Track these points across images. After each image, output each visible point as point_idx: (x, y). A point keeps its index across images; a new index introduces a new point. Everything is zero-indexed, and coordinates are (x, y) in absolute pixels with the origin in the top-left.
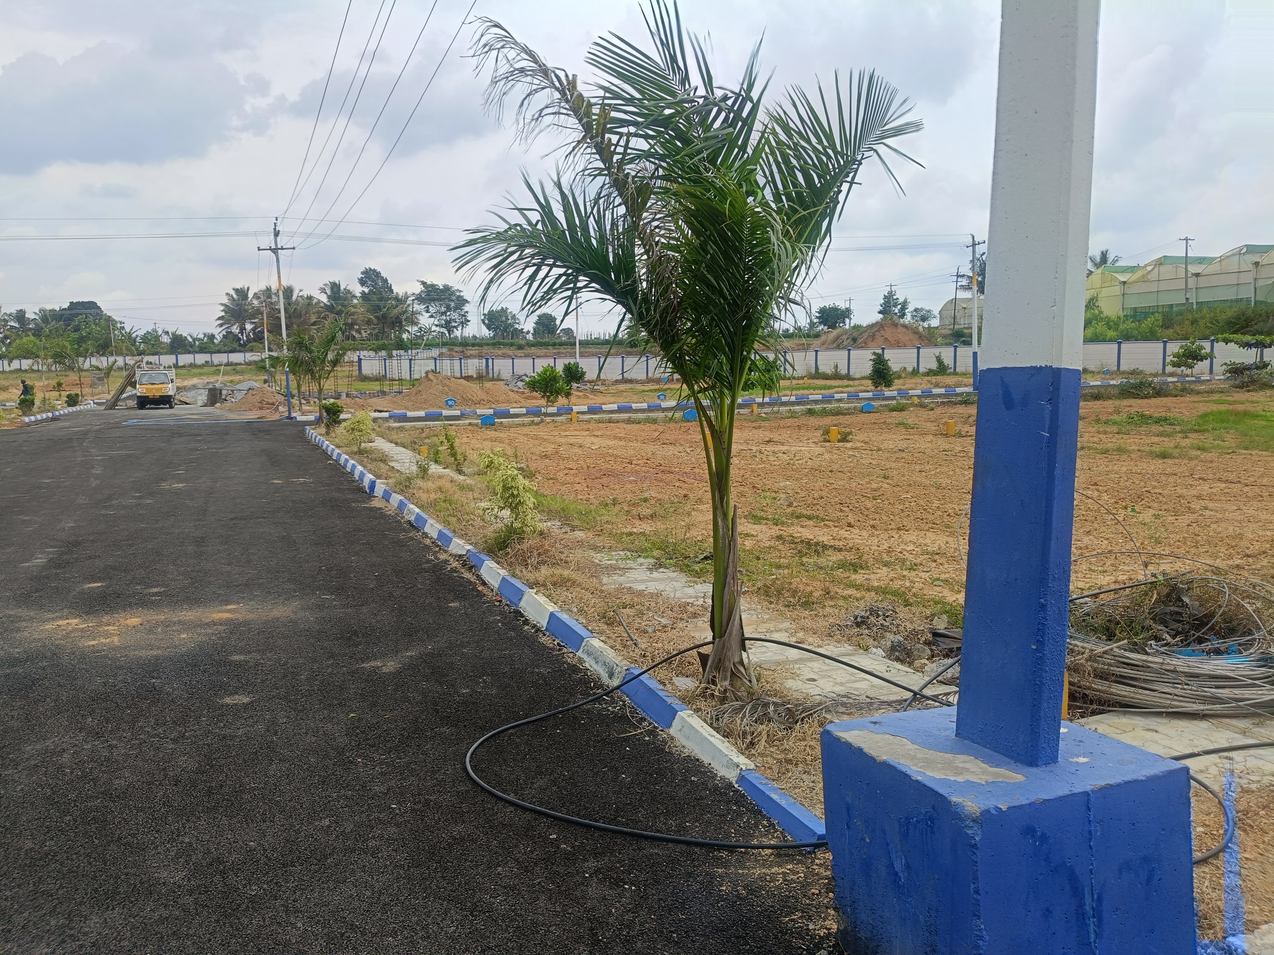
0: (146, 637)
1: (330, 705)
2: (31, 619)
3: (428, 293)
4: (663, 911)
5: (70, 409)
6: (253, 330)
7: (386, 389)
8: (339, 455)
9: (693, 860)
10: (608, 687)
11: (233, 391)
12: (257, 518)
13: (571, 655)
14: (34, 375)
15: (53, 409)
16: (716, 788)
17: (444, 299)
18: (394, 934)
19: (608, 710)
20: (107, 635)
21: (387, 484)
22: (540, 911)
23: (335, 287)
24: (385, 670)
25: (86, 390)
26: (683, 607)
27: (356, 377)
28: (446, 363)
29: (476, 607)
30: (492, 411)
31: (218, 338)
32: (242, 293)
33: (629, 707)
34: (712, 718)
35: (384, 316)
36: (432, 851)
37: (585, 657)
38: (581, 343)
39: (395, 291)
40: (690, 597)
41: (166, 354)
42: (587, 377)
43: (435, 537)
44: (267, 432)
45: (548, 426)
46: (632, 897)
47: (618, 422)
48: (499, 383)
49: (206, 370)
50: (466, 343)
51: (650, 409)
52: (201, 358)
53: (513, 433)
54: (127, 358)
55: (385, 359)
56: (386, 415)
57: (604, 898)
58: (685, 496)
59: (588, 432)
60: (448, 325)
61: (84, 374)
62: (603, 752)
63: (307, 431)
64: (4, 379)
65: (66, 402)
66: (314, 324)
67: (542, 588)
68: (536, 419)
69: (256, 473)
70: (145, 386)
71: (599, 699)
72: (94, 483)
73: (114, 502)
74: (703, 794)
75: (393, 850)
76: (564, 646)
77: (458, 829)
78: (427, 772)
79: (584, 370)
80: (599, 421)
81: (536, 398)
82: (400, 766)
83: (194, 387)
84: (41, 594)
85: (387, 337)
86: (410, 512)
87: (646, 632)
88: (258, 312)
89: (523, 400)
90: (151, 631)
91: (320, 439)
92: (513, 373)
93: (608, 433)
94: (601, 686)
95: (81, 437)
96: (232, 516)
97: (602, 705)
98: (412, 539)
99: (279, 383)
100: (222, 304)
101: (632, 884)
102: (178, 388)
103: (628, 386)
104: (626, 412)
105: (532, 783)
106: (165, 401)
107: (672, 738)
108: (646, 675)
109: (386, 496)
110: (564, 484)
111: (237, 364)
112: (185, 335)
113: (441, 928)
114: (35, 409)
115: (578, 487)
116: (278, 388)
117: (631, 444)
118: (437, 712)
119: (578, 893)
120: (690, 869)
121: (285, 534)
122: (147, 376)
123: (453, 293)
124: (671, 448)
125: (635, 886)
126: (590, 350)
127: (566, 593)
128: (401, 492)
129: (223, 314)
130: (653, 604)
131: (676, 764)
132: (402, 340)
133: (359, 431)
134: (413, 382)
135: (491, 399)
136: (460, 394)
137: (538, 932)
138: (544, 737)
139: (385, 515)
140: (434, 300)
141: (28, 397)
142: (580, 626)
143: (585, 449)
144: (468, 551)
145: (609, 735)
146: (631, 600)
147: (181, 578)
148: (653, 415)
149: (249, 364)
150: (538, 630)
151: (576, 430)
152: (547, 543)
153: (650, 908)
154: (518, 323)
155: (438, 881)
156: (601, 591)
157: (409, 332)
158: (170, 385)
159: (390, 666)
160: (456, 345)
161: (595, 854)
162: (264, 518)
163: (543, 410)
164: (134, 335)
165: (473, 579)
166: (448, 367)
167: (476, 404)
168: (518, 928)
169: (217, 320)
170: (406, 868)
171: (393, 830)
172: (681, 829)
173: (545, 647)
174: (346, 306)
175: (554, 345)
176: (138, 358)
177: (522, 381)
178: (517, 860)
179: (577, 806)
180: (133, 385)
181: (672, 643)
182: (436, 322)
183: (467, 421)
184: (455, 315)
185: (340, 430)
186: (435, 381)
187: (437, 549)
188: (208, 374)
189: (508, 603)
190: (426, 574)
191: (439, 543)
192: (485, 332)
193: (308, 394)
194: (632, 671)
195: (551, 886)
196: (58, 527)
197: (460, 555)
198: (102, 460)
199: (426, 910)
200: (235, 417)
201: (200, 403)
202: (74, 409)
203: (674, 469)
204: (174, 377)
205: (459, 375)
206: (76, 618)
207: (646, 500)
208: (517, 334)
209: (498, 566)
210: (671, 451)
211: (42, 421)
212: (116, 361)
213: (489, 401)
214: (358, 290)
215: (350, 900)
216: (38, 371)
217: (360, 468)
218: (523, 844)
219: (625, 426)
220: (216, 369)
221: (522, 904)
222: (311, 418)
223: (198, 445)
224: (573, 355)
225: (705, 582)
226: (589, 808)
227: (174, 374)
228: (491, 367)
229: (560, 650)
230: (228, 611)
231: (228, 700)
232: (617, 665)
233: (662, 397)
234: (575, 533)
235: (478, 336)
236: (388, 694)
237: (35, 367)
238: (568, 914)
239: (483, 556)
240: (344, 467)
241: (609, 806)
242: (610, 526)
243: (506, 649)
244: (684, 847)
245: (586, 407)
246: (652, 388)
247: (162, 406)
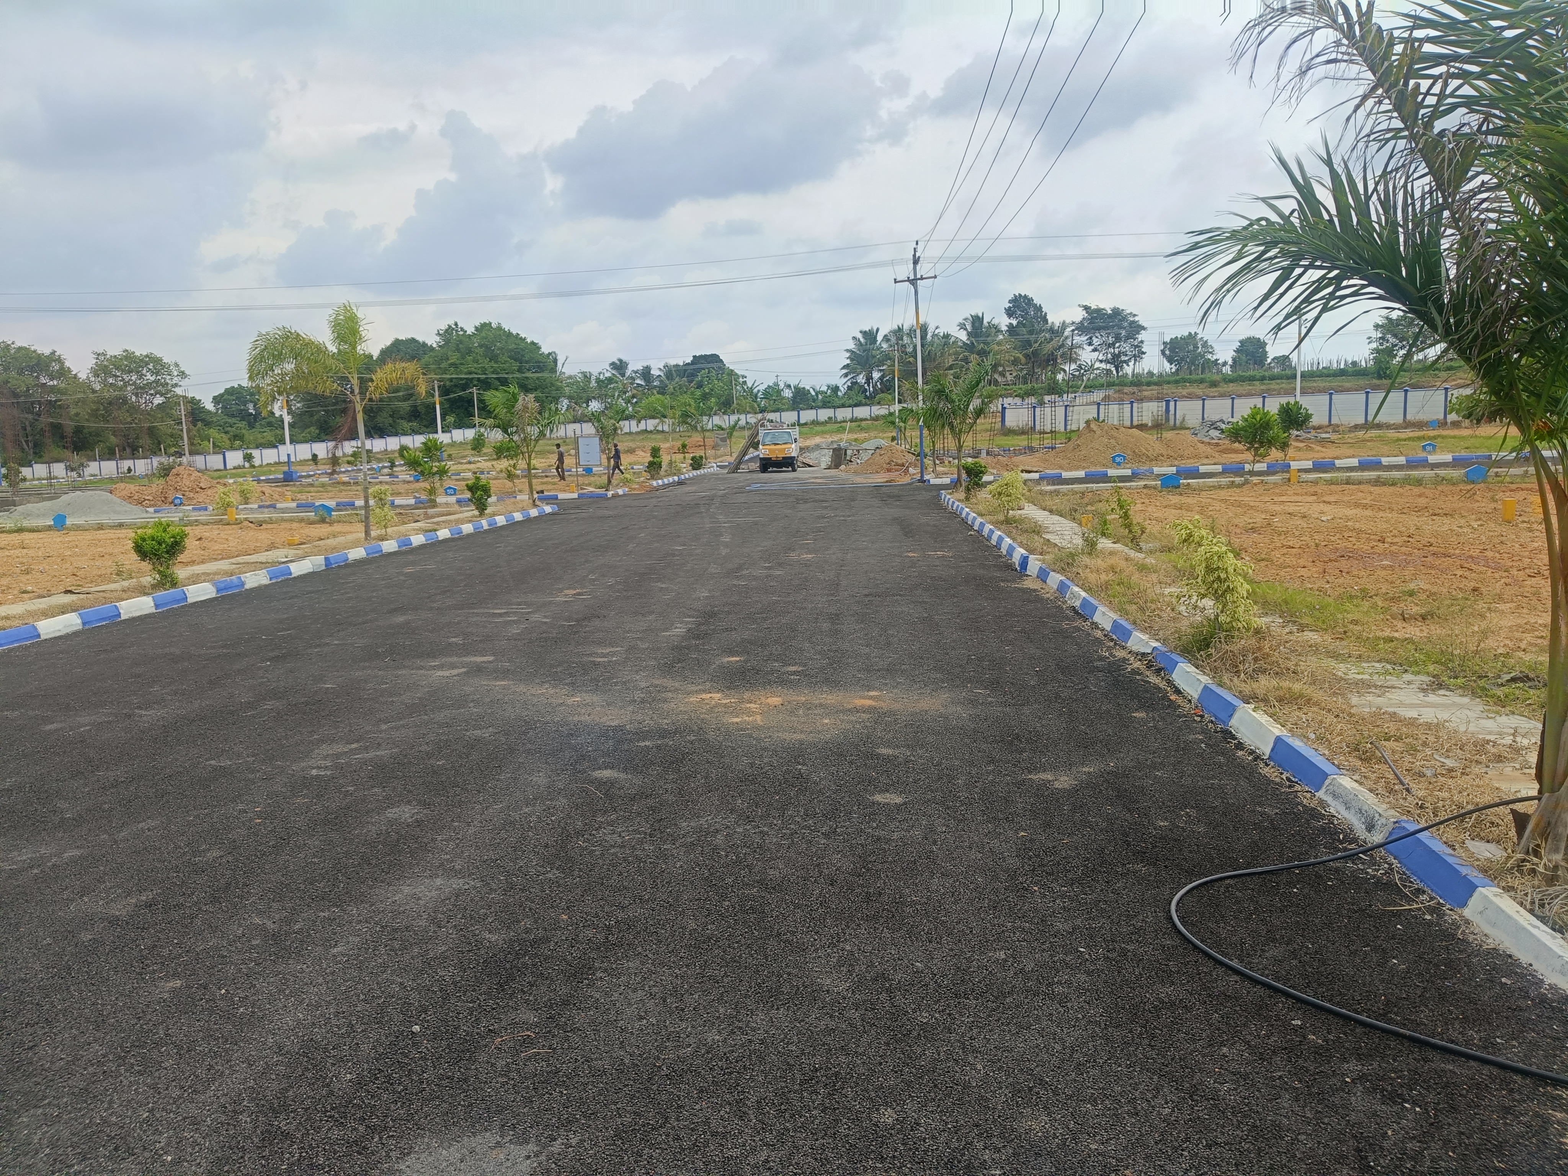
0: (788, 718)
1: (994, 818)
2: (676, 690)
3: (1092, 320)
4: (1466, 1149)
5: (695, 473)
6: (881, 378)
7: (1035, 444)
8: (982, 525)
9: (1511, 1091)
10: (1365, 842)
11: (858, 451)
12: (893, 595)
13: (1308, 795)
14: (659, 436)
15: (679, 472)
16: (1543, 1000)
17: (1113, 327)
18: (1094, 1101)
19: (1367, 873)
20: (750, 713)
21: (1043, 561)
22: (1283, 1111)
23: (977, 320)
24: (1057, 785)
25: (710, 452)
26: (1481, 746)
27: (998, 430)
28: (1114, 408)
29: (1169, 720)
30: (1174, 469)
31: (843, 390)
32: (870, 336)
33: (1398, 872)
34: (1533, 903)
35: (1035, 353)
36: (1134, 1012)
37: (1329, 799)
38: (1303, 375)
39: (1050, 321)
40: (1490, 733)
41: (787, 410)
42: (1315, 421)
43: (1109, 629)
44: (898, 498)
45: (1255, 488)
46: (1416, 1121)
47: (1360, 483)
48: (1182, 432)
49: (829, 427)
50: (1139, 382)
51: (1411, 464)
52: (824, 414)
53: (1205, 498)
54: (749, 416)
55: (1034, 407)
56: (1036, 476)
57: (1375, 1114)
58: (1475, 590)
59: (1315, 498)
60: (1117, 361)
61: (707, 434)
62: (1362, 926)
63: (943, 497)
64: (632, 440)
65: (691, 465)
66: (950, 368)
67: (1262, 704)
68: (1238, 480)
69: (888, 544)
70: (768, 447)
71: (1354, 857)
72: (724, 552)
73: (745, 572)
74: (1521, 1003)
75: (1085, 1001)
76: (1297, 783)
77: (1166, 991)
78: (1120, 915)
79: (1309, 412)
80: (1331, 482)
81: (1236, 451)
82: (1086, 903)
83: (818, 447)
84: (684, 664)
85: (1037, 379)
86: (1075, 596)
87: (1422, 775)
88: (888, 357)
89: (1217, 455)
90: (792, 712)
91: (958, 506)
92: (1203, 418)
93: (1346, 499)
94: (1355, 840)
95: (707, 502)
96: (866, 592)
97: (1356, 864)
98: (1077, 629)
99: (909, 440)
100: (847, 351)
101: (1415, 1103)
102: (801, 449)
103: (1373, 433)
104: (1374, 470)
105: (1263, 951)
106: (788, 463)
107: (1467, 922)
108: (1426, 833)
109: (1043, 575)
110: (1282, 567)
111: (862, 420)
112: (807, 388)
113: (1153, 1107)
114: (662, 472)
115: (1303, 572)
116: (907, 447)
117: (1381, 514)
118: (1129, 845)
119: (1336, 1100)
120: (1507, 1103)
121: (926, 615)
122: (770, 436)
123: (1124, 318)
124: (1446, 520)
125: (1420, 1106)
126: (1315, 384)
127: (1297, 713)
128: (1062, 571)
129: (848, 361)
130: (1432, 739)
131: (1475, 956)
132: (1055, 382)
133: (1008, 496)
134: (1069, 435)
135: (1173, 454)
136: (1131, 448)
137: (1282, 1138)
138: (1275, 895)
139: (1042, 599)
140: (1099, 329)
141: (656, 460)
142: (1321, 758)
143: (1312, 520)
144: (1154, 648)
145: (1370, 906)
146: (1398, 729)
147: (818, 657)
148: (1415, 473)
149: (876, 418)
150: (1257, 758)
151: (1297, 494)
152: (1266, 645)
153: (1446, 1142)
154: (1210, 353)
155: (1144, 1049)
156: (1351, 715)
157: (1065, 371)
158: (793, 446)
159: (1063, 781)
160: (1125, 385)
161: (1358, 1054)
162: (901, 595)
163: (1247, 467)
164: (755, 391)
165: (1162, 685)
166: (1114, 413)
167: (1151, 460)
168: (1254, 1127)
169: (842, 369)
170: (1103, 1026)
171: (1083, 977)
172: (1488, 1044)
173: (1269, 782)
174: (989, 343)
175: (1263, 379)
176: (760, 416)
177: (1216, 428)
178: (1248, 1043)
179: (1328, 990)
180: (756, 445)
181: (1465, 794)
182: (1100, 358)
183: (1142, 483)
184: (1126, 347)
185: (983, 495)
186: (1099, 432)
187: (1112, 644)
188: (831, 432)
189: (1213, 719)
190: (1100, 674)
191: (1114, 637)
192: (1168, 367)
193: (942, 452)
194: (1404, 824)
195: (1297, 1084)
196: (694, 597)
197: (1144, 654)
198: (729, 527)
199: (1131, 1081)
200: (859, 479)
201: (823, 465)
202: (698, 472)
203: (1452, 551)
204: (797, 437)
205: (1128, 423)
206: (718, 692)
207: (1411, 594)
208: (1209, 367)
209: (1198, 671)
210: (1445, 525)
211: (670, 485)
212: (739, 420)
213: (1169, 457)
214: (1004, 322)
215: (1037, 1050)
216: (663, 431)
217: (1008, 541)
218: (1255, 1025)
219: (1372, 489)
220: (839, 426)
221: (1258, 1098)
222: (946, 480)
223: (825, 512)
224: (1291, 392)
225: (1513, 713)
226: (1345, 995)
227: (798, 433)
228: (1172, 412)
229: (1290, 787)
230: (871, 698)
231: (878, 798)
232: (1380, 815)
233: (1428, 448)
234: (1305, 633)
235: (1155, 372)
236: (1065, 815)
237: (660, 428)
238: (1323, 1123)
239: (1175, 657)
240: (989, 539)
241: (1375, 996)
242: (1359, 628)
243: (1213, 777)
244: (1495, 1071)
245: (1311, 463)
246: (1411, 435)
247: (784, 469)
